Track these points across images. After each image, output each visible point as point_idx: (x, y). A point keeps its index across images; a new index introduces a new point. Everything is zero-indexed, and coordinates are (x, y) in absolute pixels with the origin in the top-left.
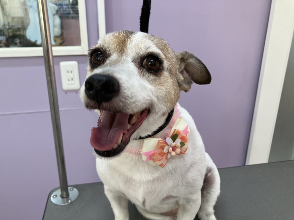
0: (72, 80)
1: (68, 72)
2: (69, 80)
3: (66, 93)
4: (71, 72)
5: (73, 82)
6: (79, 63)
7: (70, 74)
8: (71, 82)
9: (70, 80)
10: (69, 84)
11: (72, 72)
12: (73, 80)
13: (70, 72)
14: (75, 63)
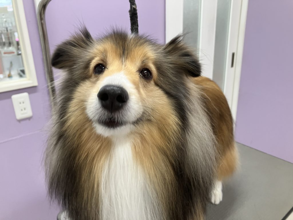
0: (25, 109)
1: (20, 103)
2: (22, 110)
3: (20, 122)
7: (22, 104)
8: (24, 111)
10: (22, 114)
11: (24, 103)
13: (22, 103)
14: (25, 95)
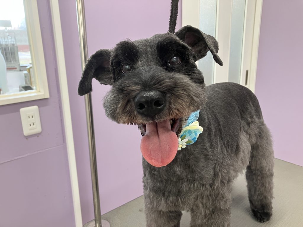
1: (29, 117)
2: (30, 125)
3: (27, 139)
4: (32, 117)
5: (34, 126)
6: (39, 107)
7: (31, 119)
8: (32, 126)
9: (32, 124)
10: (30, 130)
11: (34, 117)
12: (35, 124)
14: (35, 108)
